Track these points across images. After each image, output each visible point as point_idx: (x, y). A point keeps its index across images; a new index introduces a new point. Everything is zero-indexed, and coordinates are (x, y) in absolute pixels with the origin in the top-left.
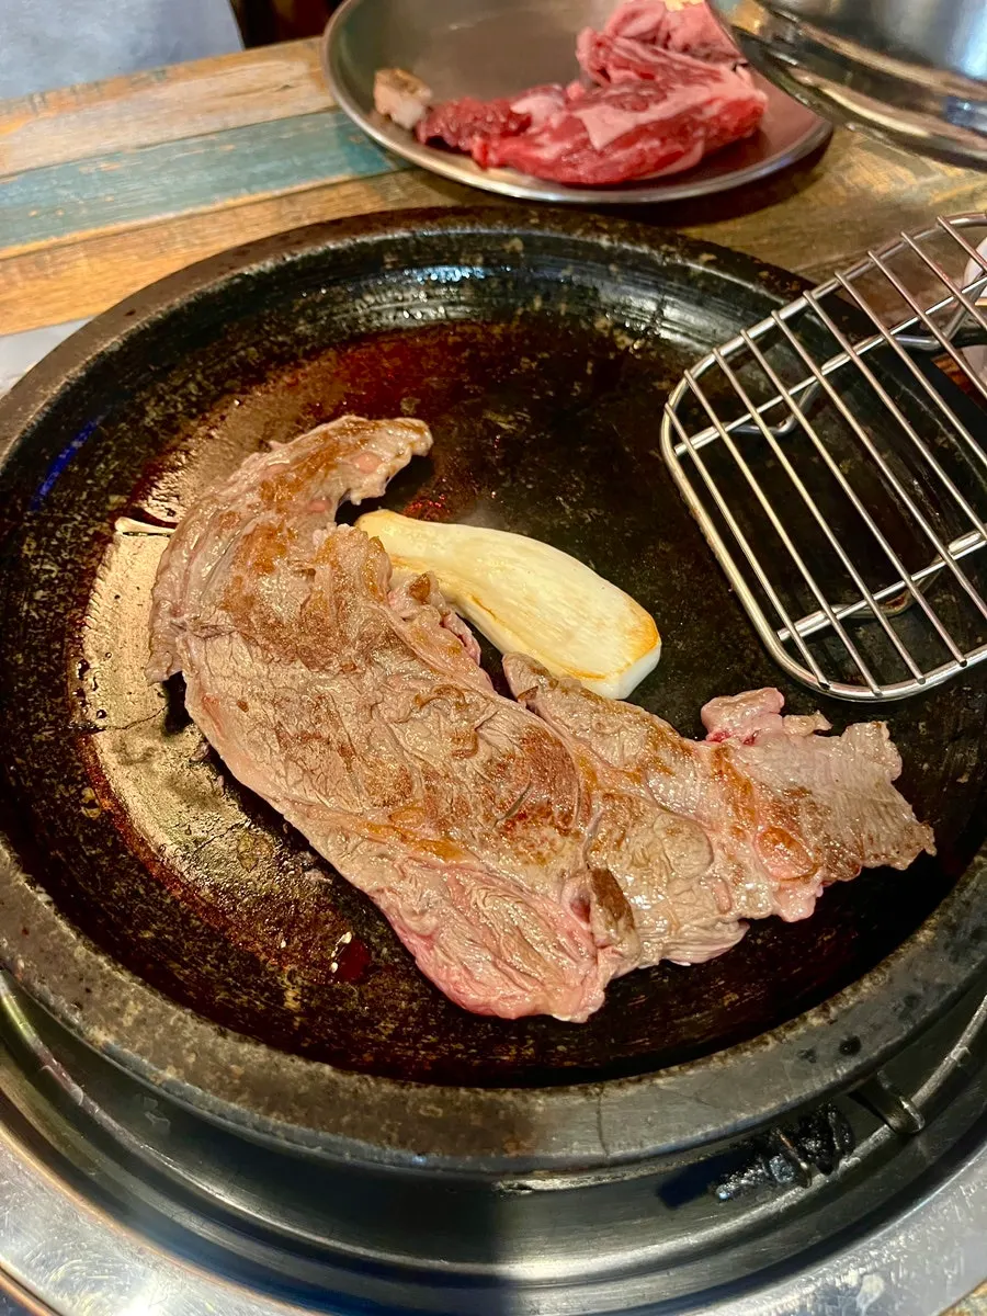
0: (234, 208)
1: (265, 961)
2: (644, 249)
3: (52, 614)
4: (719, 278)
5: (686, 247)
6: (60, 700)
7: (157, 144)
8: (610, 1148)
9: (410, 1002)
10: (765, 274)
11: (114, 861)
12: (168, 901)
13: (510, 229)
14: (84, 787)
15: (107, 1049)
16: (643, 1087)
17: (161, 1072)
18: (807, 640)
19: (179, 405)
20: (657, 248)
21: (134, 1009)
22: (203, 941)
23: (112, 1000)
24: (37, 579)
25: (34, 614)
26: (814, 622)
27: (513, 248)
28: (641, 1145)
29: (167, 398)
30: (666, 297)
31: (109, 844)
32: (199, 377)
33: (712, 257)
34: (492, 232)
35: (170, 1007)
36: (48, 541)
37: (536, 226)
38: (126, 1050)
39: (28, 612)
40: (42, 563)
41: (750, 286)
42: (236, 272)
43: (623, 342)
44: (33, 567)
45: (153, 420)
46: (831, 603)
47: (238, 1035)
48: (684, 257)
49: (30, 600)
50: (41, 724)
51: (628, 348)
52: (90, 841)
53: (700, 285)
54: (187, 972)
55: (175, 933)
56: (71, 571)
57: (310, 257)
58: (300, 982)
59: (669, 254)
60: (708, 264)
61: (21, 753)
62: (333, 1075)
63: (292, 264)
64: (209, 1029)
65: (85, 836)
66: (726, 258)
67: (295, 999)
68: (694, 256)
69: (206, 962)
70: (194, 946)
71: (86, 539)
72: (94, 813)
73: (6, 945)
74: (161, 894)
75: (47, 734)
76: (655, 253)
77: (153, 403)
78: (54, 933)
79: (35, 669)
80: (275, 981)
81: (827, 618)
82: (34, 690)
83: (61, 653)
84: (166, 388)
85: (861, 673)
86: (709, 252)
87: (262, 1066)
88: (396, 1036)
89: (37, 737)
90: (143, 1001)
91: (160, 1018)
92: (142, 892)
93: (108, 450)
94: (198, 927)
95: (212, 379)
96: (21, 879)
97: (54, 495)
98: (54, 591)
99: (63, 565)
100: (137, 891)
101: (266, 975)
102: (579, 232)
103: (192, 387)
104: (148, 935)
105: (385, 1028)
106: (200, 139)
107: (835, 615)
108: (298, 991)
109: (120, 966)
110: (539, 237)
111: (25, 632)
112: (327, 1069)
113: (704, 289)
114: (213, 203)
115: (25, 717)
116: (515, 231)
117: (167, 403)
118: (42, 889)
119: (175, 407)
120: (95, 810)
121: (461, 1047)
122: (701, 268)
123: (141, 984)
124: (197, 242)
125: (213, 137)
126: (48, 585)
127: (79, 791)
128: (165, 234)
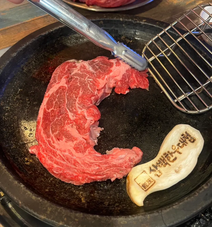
0: (33, 20)
1: (75, 192)
2: (130, 20)
3: (10, 118)
4: (148, 25)
5: (139, 19)
6: (15, 138)
7: (13, 8)
8: (166, 224)
9: (110, 196)
10: (157, 23)
11: (35, 174)
12: (50, 181)
13: (100, 19)
14: (25, 157)
15: (44, 220)
16: (171, 208)
17: (59, 223)
18: (181, 101)
19: (31, 67)
20: (133, 20)
21: (49, 209)
22: (60, 190)
23: (44, 208)
24: (5, 110)
25: (6, 119)
26: (182, 97)
27: (101, 23)
28: (173, 222)
29: (28, 65)
30: (136, 30)
31: (33, 170)
32: (34, 60)
33: (145, 20)
34: (96, 20)
35: (58, 207)
36: (6, 101)
37: (105, 18)
38: (50, 219)
39: (4, 118)
40: (6, 107)
41: (155, 26)
42: (40, 35)
43: (128, 41)
44: (4, 108)
45: (25, 71)
46: (185, 92)
47: (75, 211)
48: (139, 21)
49: (4, 116)
50: (12, 144)
51: (129, 42)
52: (29, 170)
53: (143, 27)
54: (58, 198)
55: (53, 189)
56: (12, 108)
57: (56, 30)
58: (84, 196)
59: (136, 21)
60: (145, 22)
61: (9, 152)
62: (99, 218)
63: (52, 32)
64: (68, 211)
65: (27, 169)
66: (149, 20)
67: (84, 200)
68: (142, 21)
69: (62, 194)
70: (58, 191)
71: (15, 100)
72: (28, 163)
73: (16, 198)
74: (48, 180)
75: (14, 146)
76: (133, 21)
77: (25, 67)
78: (27, 194)
79: (8, 131)
80: (78, 196)
81: (185, 96)
82: (9, 136)
83: (14, 127)
84: (27, 63)
85: (194, 107)
86: (145, 19)
87: (82, 218)
88: (109, 205)
89: (12, 148)
90: (51, 207)
91: (56, 210)
92: (43, 180)
93: (16, 79)
94: (58, 186)
95: (37, 60)
96: (16, 182)
97: (6, 91)
98: (9, 113)
99: (10, 106)
100: (42, 180)
101: (76, 195)
102: (115, 18)
103: (33, 62)
104: (47, 190)
105: (106, 203)
106: (23, 6)
107: (187, 95)
108: (84, 198)
109: (44, 199)
110: (106, 20)
111: (5, 123)
112: (98, 216)
113: (144, 28)
114: (29, 19)
115: (8, 143)
116: (101, 19)
117: (28, 66)
118: (22, 184)
119: (30, 67)
120: (29, 163)
121: (125, 205)
122: (143, 23)
123: (50, 203)
124: (27, 29)
125: (26, 5)
126: (8, 112)
127: (24, 159)
128: (19, 28)
